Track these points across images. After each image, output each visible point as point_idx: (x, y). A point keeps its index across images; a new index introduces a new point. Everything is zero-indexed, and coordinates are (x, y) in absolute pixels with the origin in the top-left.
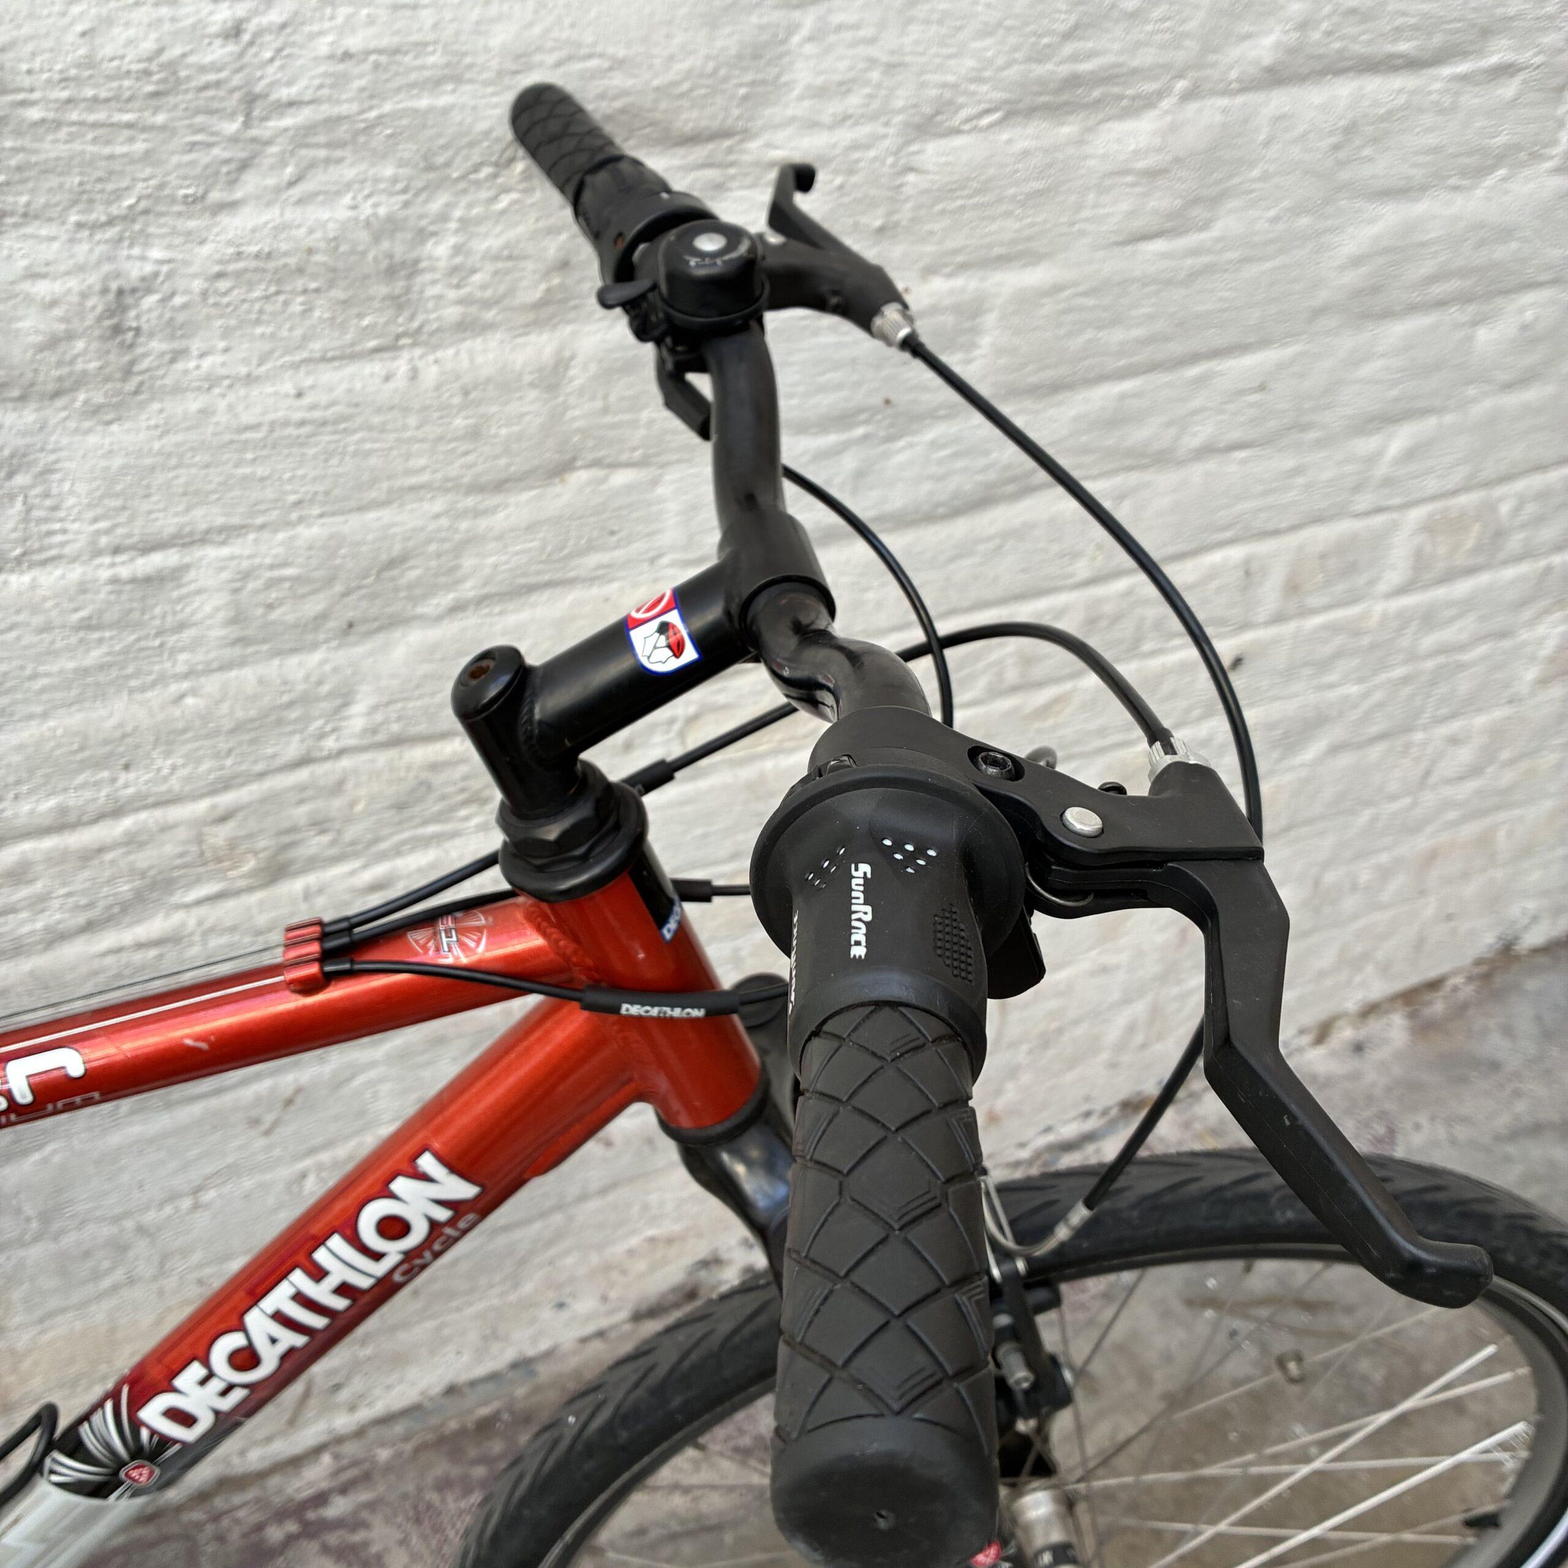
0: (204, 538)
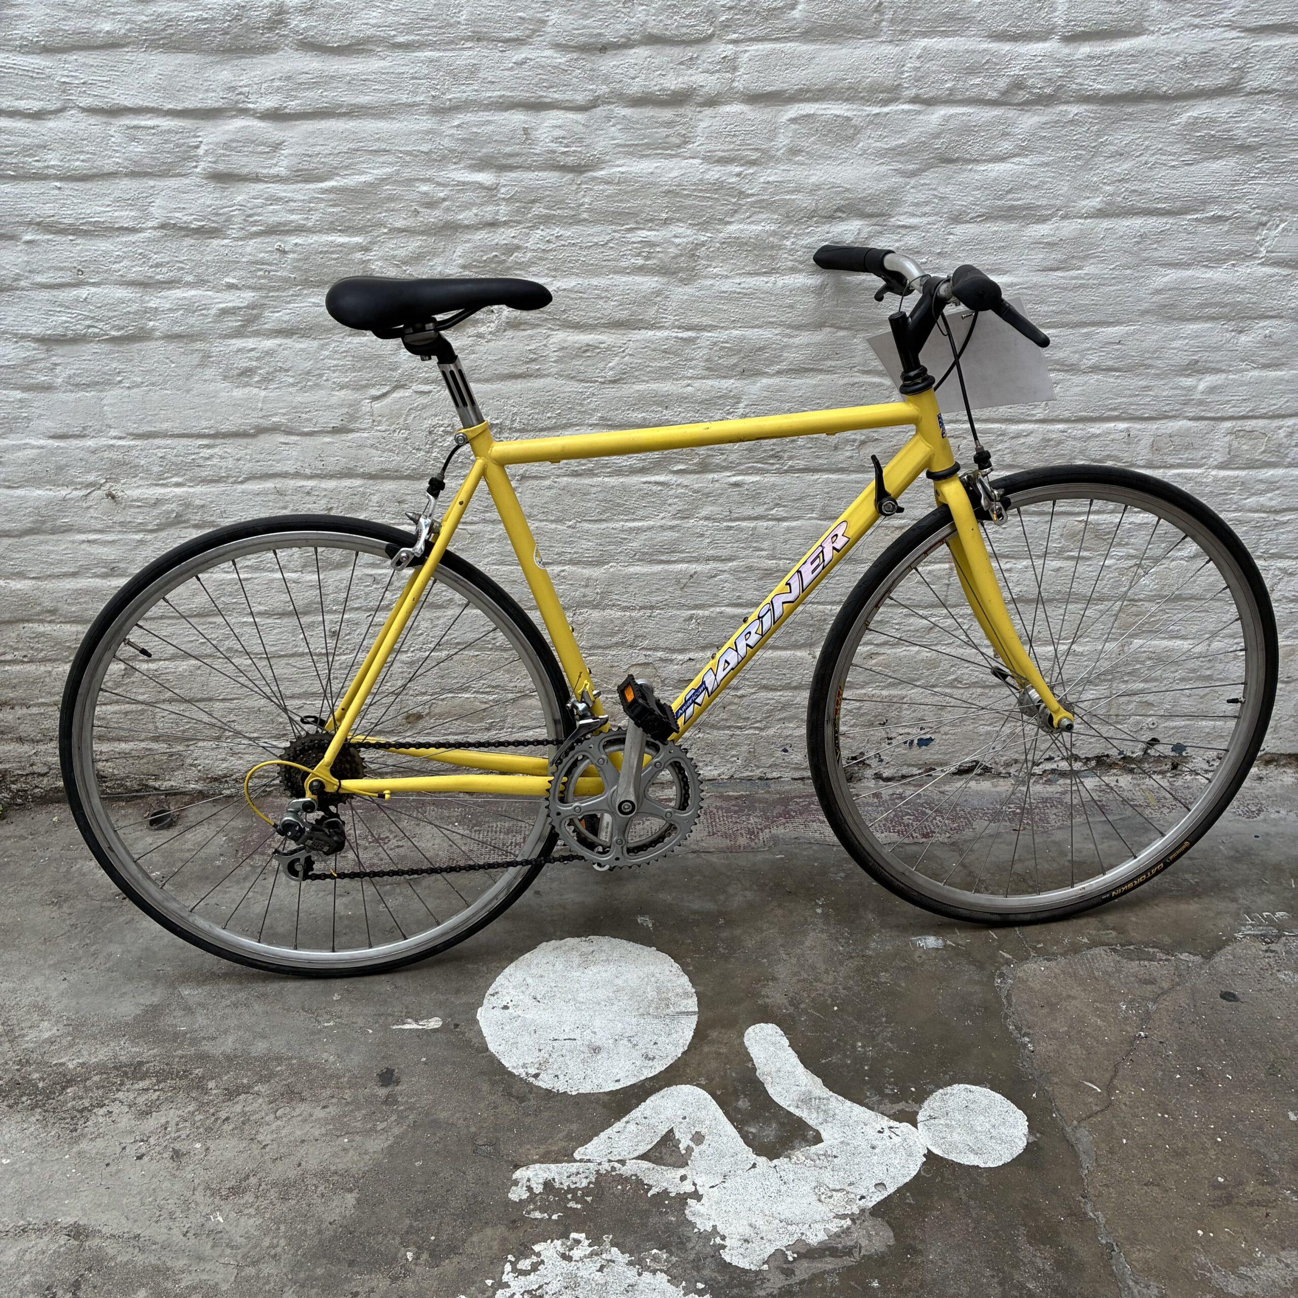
0: (704, 328)
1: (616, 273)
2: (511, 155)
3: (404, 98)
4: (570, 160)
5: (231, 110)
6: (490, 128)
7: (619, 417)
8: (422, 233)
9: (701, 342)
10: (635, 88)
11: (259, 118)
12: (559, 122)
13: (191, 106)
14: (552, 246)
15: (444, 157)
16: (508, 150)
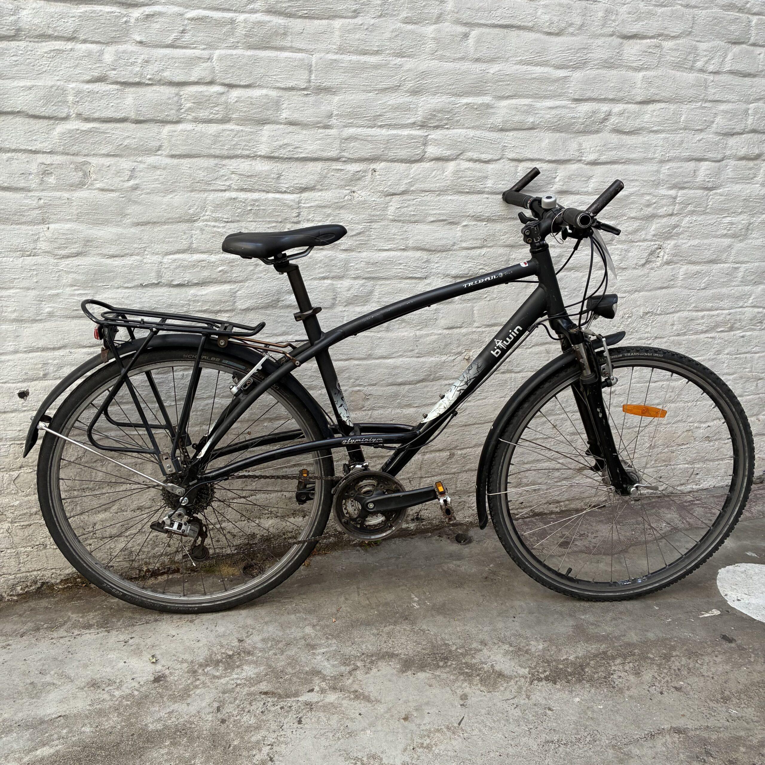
1: (714, 237)
2: (686, 182)
3: (650, 156)
4: (710, 185)
5: (574, 160)
6: (681, 170)
7: (702, 306)
8: (641, 219)
9: (742, 269)
10: (742, 152)
11: (586, 164)
12: (709, 167)
13: (558, 159)
14: (692, 225)
15: (659, 183)
16: (686, 180)
